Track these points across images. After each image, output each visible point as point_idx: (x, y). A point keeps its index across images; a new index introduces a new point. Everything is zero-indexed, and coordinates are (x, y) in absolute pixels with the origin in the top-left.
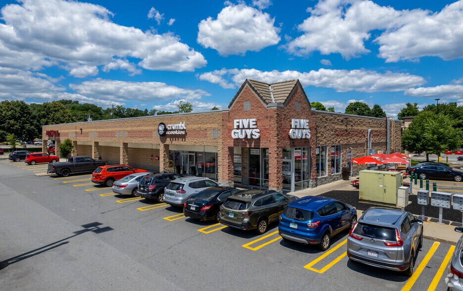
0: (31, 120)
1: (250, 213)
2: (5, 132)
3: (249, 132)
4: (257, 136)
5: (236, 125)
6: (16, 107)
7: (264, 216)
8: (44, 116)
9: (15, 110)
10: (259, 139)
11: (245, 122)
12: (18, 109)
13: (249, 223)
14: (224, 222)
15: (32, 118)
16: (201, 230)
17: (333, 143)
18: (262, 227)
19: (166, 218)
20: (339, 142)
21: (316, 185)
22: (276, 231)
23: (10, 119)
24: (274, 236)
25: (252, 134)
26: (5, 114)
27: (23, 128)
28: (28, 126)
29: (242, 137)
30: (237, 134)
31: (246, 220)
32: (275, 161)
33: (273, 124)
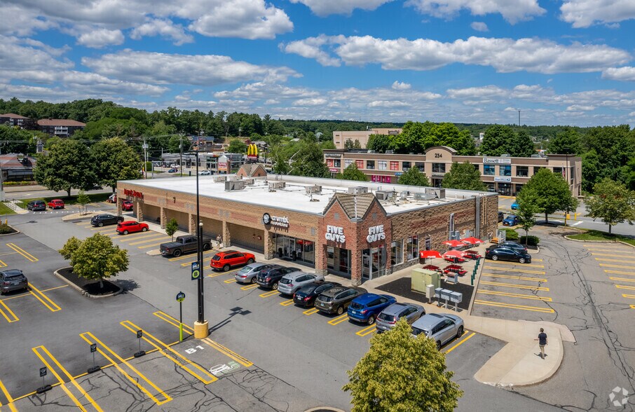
0: (90, 164)
1: (332, 304)
2: (62, 180)
3: (338, 236)
4: (343, 241)
5: (328, 230)
6: (74, 149)
7: (341, 305)
8: (105, 159)
9: (72, 153)
10: (345, 243)
11: (335, 229)
12: (76, 152)
13: (332, 310)
14: (317, 308)
15: (91, 161)
16: (304, 313)
17: (410, 235)
18: (340, 312)
19: (282, 304)
20: (416, 233)
21: (392, 273)
22: (346, 314)
23: (67, 164)
24: (345, 317)
25: (340, 239)
26: (62, 159)
27: (81, 174)
28: (87, 172)
29: (333, 239)
30: (329, 237)
31: (330, 308)
32: (356, 260)
33: (354, 234)
